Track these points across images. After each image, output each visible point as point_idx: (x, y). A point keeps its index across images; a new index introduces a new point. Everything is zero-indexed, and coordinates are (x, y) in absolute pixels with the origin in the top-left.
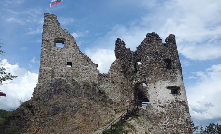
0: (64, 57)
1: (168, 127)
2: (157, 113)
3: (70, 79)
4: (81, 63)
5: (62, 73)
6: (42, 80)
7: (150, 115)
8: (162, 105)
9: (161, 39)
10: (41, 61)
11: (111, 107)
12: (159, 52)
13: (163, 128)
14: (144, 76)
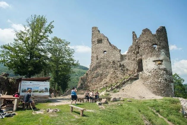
0: (102, 48)
1: (152, 83)
2: (146, 76)
3: (105, 60)
4: (111, 50)
5: (101, 57)
6: (93, 61)
7: (143, 77)
8: (149, 71)
9: (151, 32)
10: (92, 52)
11: (127, 73)
12: (149, 41)
13: (149, 83)
14: (141, 55)
